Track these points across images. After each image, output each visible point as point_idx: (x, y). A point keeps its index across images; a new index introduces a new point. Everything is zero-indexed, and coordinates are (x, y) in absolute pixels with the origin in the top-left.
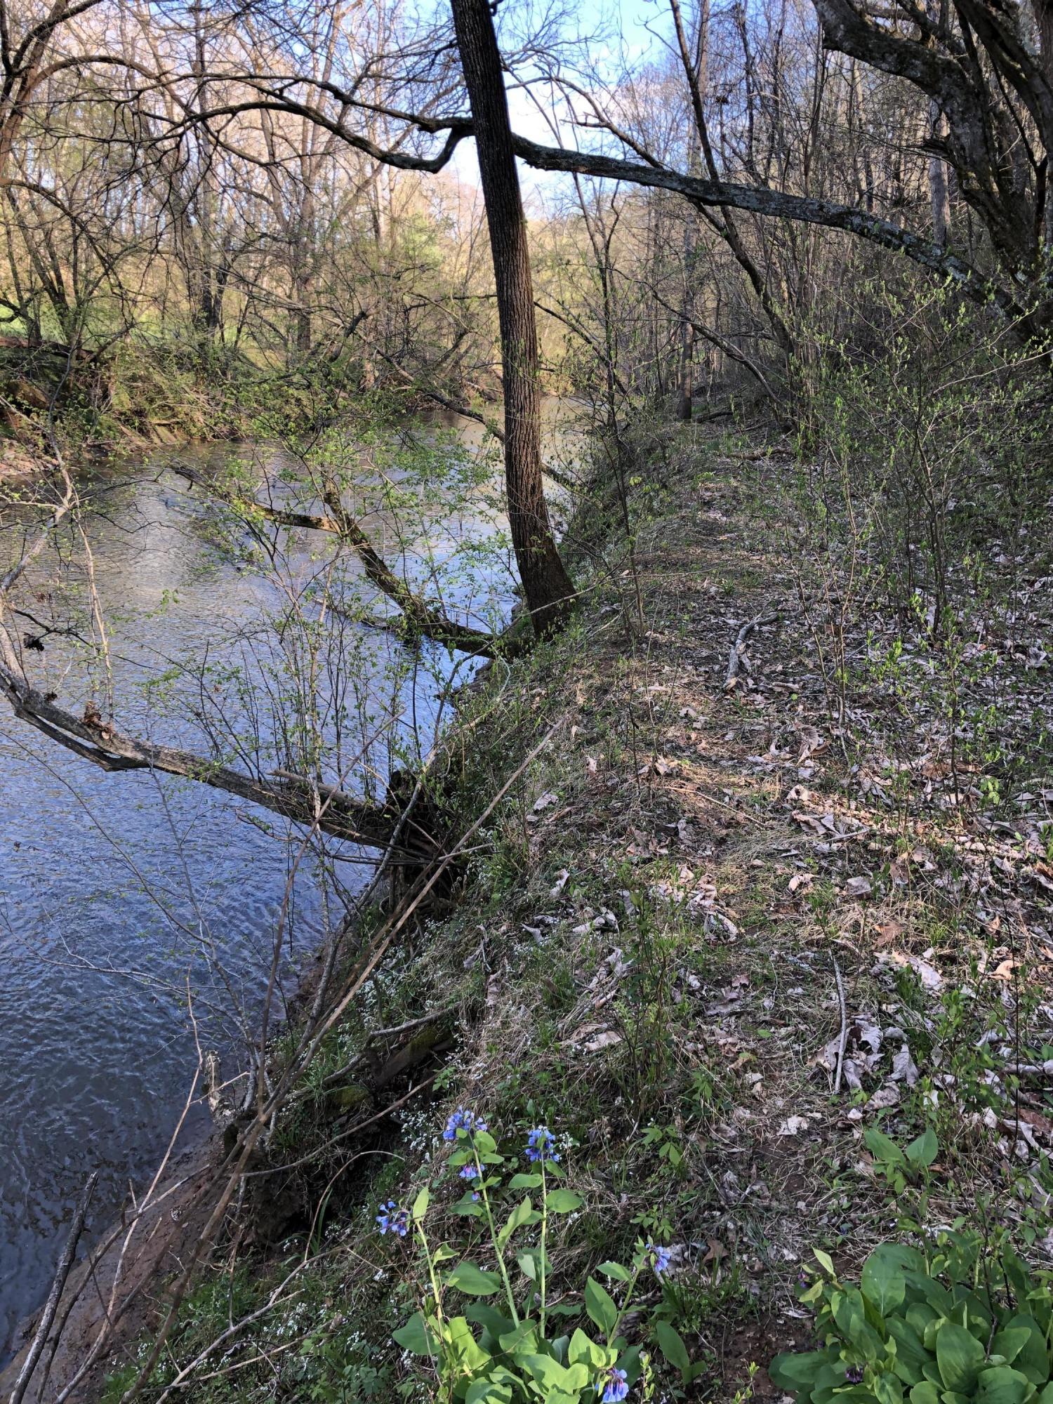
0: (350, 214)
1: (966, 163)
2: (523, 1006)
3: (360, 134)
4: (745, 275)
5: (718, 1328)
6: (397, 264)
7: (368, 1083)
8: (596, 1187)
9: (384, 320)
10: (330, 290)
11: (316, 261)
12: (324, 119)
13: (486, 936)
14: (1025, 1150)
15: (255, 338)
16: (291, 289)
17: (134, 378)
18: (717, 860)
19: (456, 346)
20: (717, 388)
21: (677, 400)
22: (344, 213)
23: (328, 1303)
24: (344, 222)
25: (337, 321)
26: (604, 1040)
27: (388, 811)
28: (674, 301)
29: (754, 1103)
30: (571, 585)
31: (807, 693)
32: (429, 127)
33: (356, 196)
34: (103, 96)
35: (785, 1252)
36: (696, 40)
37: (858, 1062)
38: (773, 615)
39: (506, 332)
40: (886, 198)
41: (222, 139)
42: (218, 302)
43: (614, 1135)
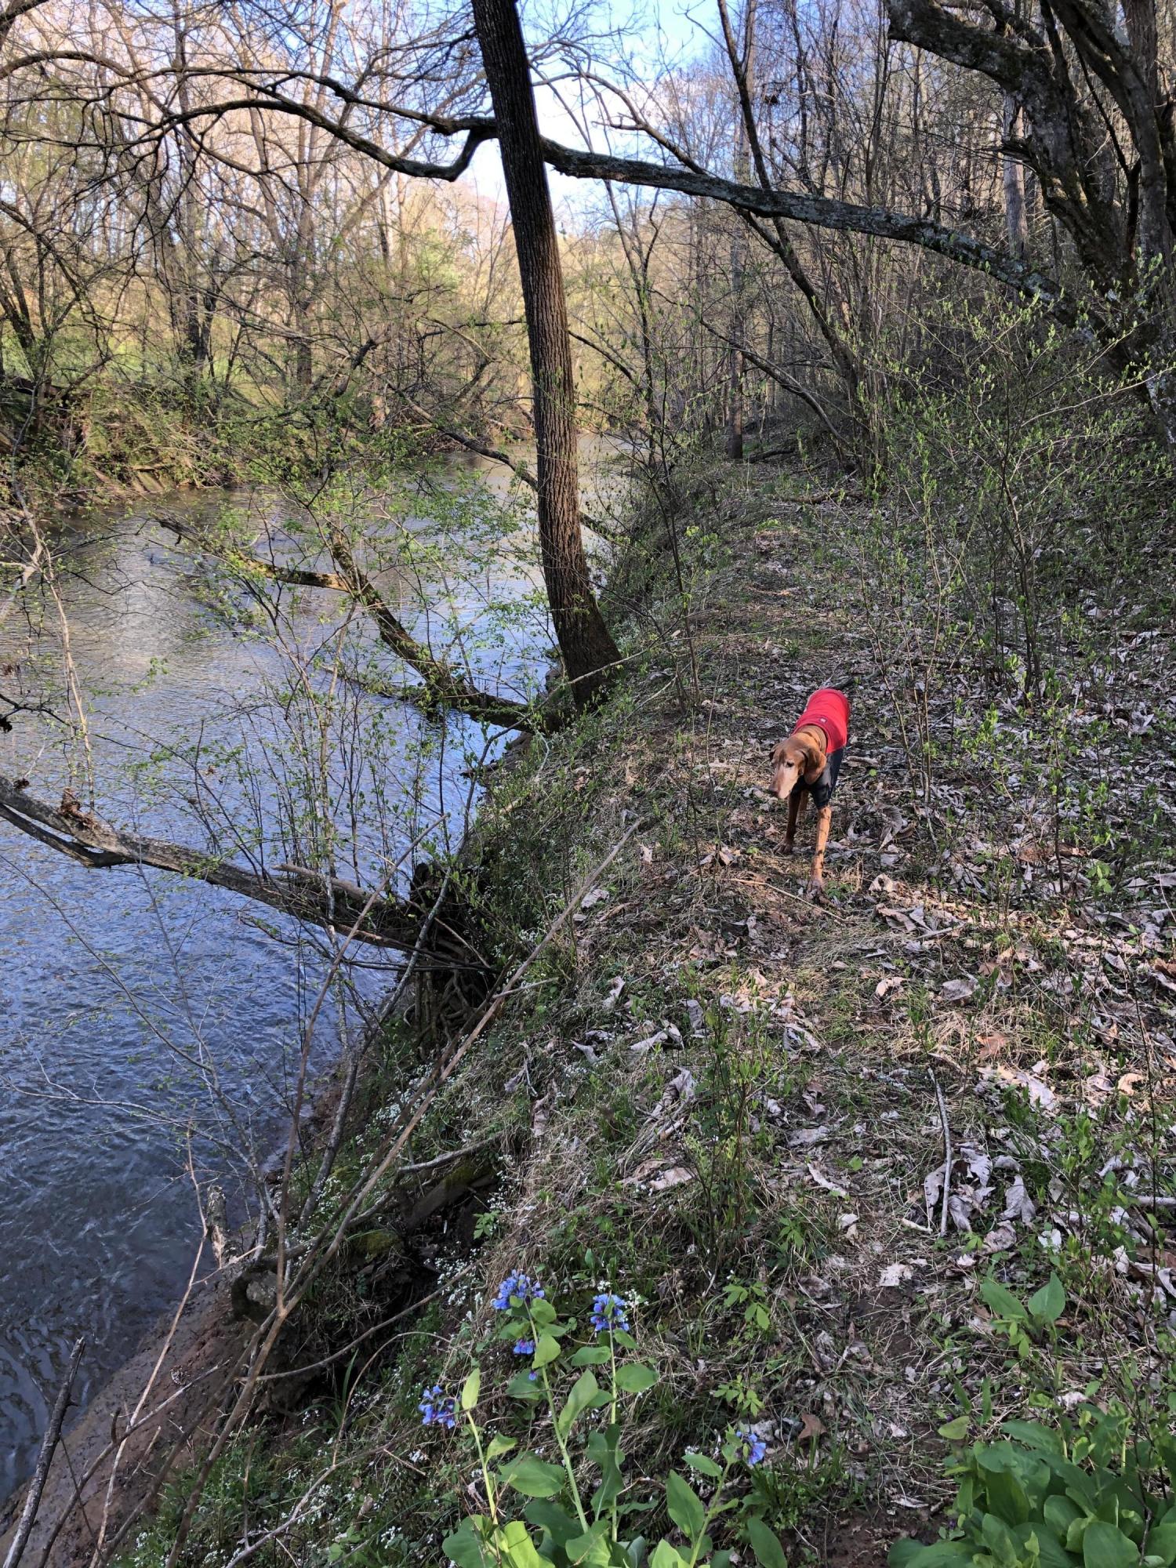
0: (354, 229)
1: (1050, 168)
2: (576, 1138)
3: (366, 137)
4: (800, 295)
5: (818, 1522)
6: (408, 286)
7: (397, 1226)
8: (669, 1352)
9: (395, 350)
10: (334, 316)
11: (317, 283)
12: (323, 119)
13: (529, 1054)
14: (1163, 1299)
15: (248, 372)
16: (289, 316)
17: (112, 418)
18: (792, 962)
19: (477, 378)
20: (771, 423)
21: (726, 438)
22: (348, 228)
23: (357, 1484)
24: (347, 238)
25: (342, 351)
26: (672, 1177)
27: (413, 910)
28: (721, 325)
29: (847, 1250)
30: (614, 648)
31: (887, 767)
32: (443, 128)
33: (361, 210)
34: (68, 94)
35: (893, 1427)
36: (743, 33)
37: (965, 1198)
38: (844, 679)
39: (536, 363)
40: (954, 210)
41: (206, 143)
42: (206, 331)
43: (687, 1289)
